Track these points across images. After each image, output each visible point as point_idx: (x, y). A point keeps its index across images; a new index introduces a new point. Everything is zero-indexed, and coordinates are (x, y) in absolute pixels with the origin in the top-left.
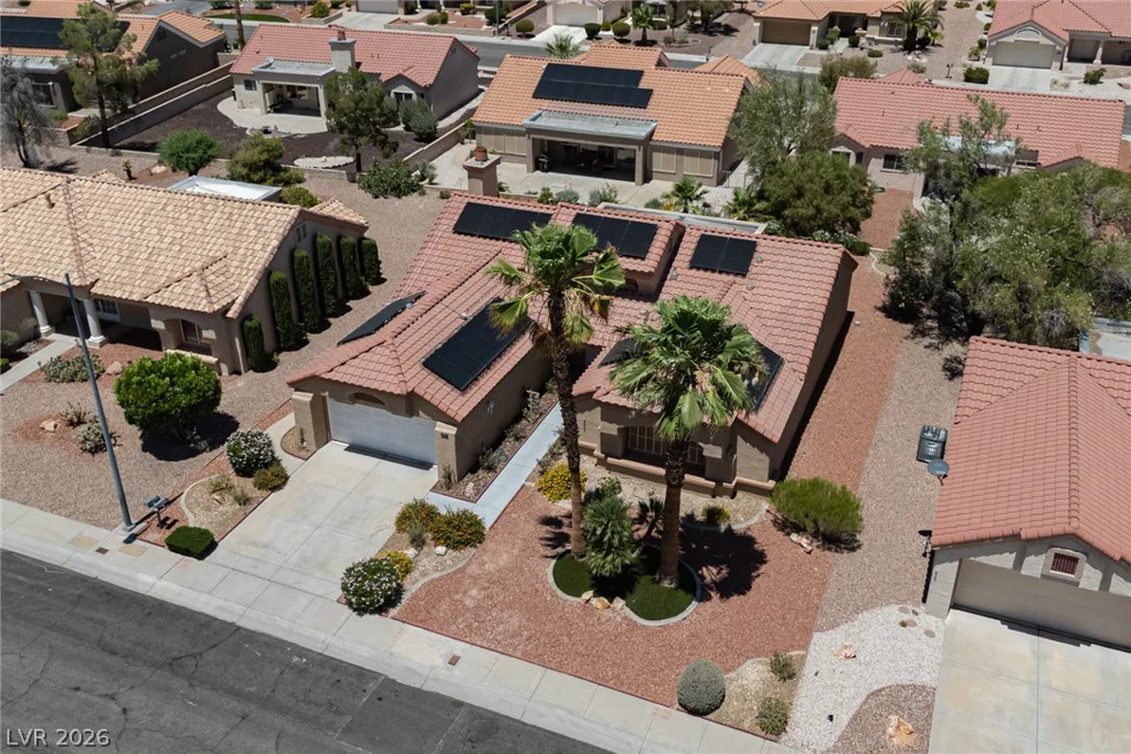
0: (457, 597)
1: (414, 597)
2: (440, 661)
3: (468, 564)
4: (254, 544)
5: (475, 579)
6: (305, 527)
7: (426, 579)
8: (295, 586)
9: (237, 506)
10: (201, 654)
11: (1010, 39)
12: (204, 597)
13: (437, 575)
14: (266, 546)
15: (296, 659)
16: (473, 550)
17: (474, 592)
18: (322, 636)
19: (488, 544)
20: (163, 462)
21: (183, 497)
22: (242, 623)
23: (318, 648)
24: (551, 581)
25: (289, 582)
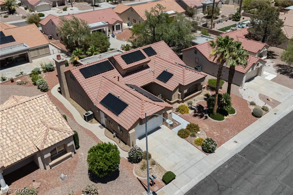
0: (215, 136)
2: (235, 144)
3: (204, 131)
4: (174, 166)
5: (210, 131)
6: (172, 155)
8: (197, 161)
9: (155, 165)
10: (218, 184)
11: (39, 5)
12: (193, 180)
14: (176, 164)
15: (226, 167)
16: (200, 129)
18: (219, 160)
20: (116, 179)
21: (139, 178)
22: (207, 174)
23: (223, 162)
24: (217, 121)
25: (195, 162)
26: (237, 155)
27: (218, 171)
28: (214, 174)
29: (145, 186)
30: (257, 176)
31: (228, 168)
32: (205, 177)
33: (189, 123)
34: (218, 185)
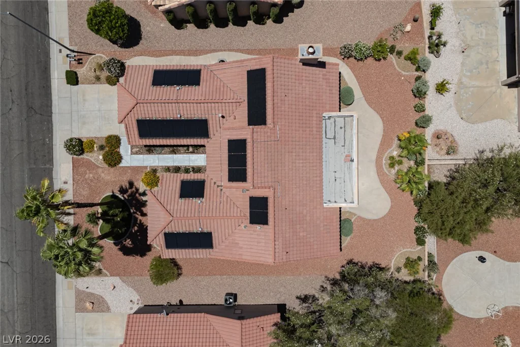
0: (88, 172)
1: (83, 159)
2: (63, 179)
3: (102, 168)
4: (84, 95)
5: (97, 173)
6: (97, 107)
7: (90, 159)
8: (73, 121)
9: (94, 79)
12: (57, 97)
13: (93, 161)
14: (84, 100)
15: (47, 140)
16: (107, 166)
17: (91, 175)
18: (59, 141)
19: (112, 170)
21: (94, 56)
22: (53, 116)
23: (54, 143)
24: (104, 196)
25: (73, 118)
26: (51, 165)
27: (48, 129)
28: (50, 122)
29: (83, 54)
30: (17, 152)
31: (44, 140)
32: (53, 111)
33: (121, 165)
34: (36, 112)
